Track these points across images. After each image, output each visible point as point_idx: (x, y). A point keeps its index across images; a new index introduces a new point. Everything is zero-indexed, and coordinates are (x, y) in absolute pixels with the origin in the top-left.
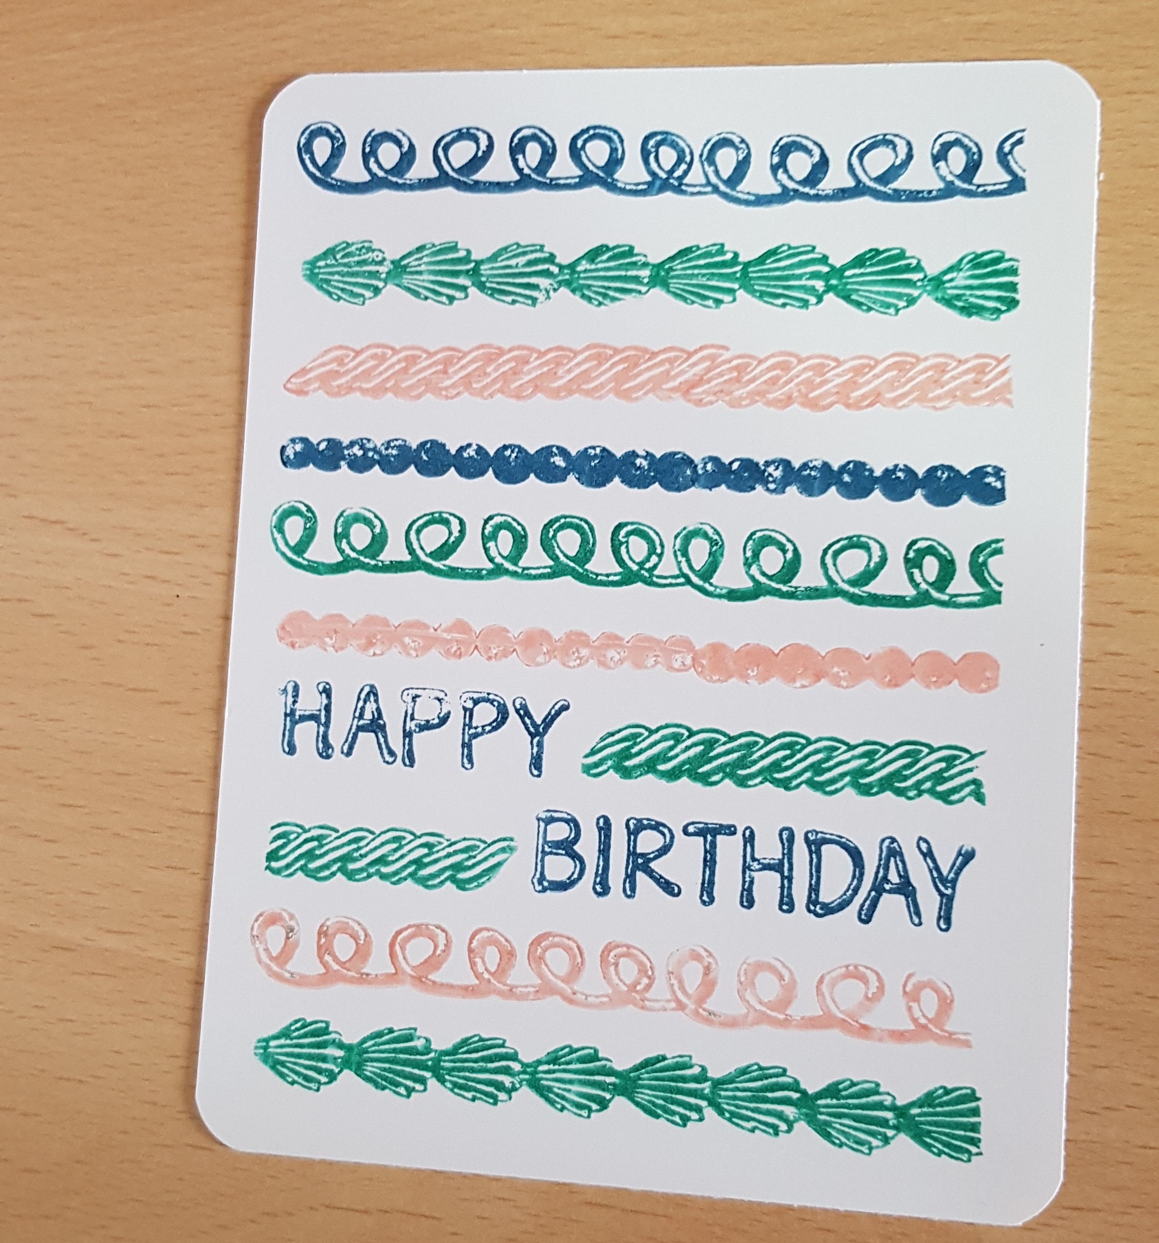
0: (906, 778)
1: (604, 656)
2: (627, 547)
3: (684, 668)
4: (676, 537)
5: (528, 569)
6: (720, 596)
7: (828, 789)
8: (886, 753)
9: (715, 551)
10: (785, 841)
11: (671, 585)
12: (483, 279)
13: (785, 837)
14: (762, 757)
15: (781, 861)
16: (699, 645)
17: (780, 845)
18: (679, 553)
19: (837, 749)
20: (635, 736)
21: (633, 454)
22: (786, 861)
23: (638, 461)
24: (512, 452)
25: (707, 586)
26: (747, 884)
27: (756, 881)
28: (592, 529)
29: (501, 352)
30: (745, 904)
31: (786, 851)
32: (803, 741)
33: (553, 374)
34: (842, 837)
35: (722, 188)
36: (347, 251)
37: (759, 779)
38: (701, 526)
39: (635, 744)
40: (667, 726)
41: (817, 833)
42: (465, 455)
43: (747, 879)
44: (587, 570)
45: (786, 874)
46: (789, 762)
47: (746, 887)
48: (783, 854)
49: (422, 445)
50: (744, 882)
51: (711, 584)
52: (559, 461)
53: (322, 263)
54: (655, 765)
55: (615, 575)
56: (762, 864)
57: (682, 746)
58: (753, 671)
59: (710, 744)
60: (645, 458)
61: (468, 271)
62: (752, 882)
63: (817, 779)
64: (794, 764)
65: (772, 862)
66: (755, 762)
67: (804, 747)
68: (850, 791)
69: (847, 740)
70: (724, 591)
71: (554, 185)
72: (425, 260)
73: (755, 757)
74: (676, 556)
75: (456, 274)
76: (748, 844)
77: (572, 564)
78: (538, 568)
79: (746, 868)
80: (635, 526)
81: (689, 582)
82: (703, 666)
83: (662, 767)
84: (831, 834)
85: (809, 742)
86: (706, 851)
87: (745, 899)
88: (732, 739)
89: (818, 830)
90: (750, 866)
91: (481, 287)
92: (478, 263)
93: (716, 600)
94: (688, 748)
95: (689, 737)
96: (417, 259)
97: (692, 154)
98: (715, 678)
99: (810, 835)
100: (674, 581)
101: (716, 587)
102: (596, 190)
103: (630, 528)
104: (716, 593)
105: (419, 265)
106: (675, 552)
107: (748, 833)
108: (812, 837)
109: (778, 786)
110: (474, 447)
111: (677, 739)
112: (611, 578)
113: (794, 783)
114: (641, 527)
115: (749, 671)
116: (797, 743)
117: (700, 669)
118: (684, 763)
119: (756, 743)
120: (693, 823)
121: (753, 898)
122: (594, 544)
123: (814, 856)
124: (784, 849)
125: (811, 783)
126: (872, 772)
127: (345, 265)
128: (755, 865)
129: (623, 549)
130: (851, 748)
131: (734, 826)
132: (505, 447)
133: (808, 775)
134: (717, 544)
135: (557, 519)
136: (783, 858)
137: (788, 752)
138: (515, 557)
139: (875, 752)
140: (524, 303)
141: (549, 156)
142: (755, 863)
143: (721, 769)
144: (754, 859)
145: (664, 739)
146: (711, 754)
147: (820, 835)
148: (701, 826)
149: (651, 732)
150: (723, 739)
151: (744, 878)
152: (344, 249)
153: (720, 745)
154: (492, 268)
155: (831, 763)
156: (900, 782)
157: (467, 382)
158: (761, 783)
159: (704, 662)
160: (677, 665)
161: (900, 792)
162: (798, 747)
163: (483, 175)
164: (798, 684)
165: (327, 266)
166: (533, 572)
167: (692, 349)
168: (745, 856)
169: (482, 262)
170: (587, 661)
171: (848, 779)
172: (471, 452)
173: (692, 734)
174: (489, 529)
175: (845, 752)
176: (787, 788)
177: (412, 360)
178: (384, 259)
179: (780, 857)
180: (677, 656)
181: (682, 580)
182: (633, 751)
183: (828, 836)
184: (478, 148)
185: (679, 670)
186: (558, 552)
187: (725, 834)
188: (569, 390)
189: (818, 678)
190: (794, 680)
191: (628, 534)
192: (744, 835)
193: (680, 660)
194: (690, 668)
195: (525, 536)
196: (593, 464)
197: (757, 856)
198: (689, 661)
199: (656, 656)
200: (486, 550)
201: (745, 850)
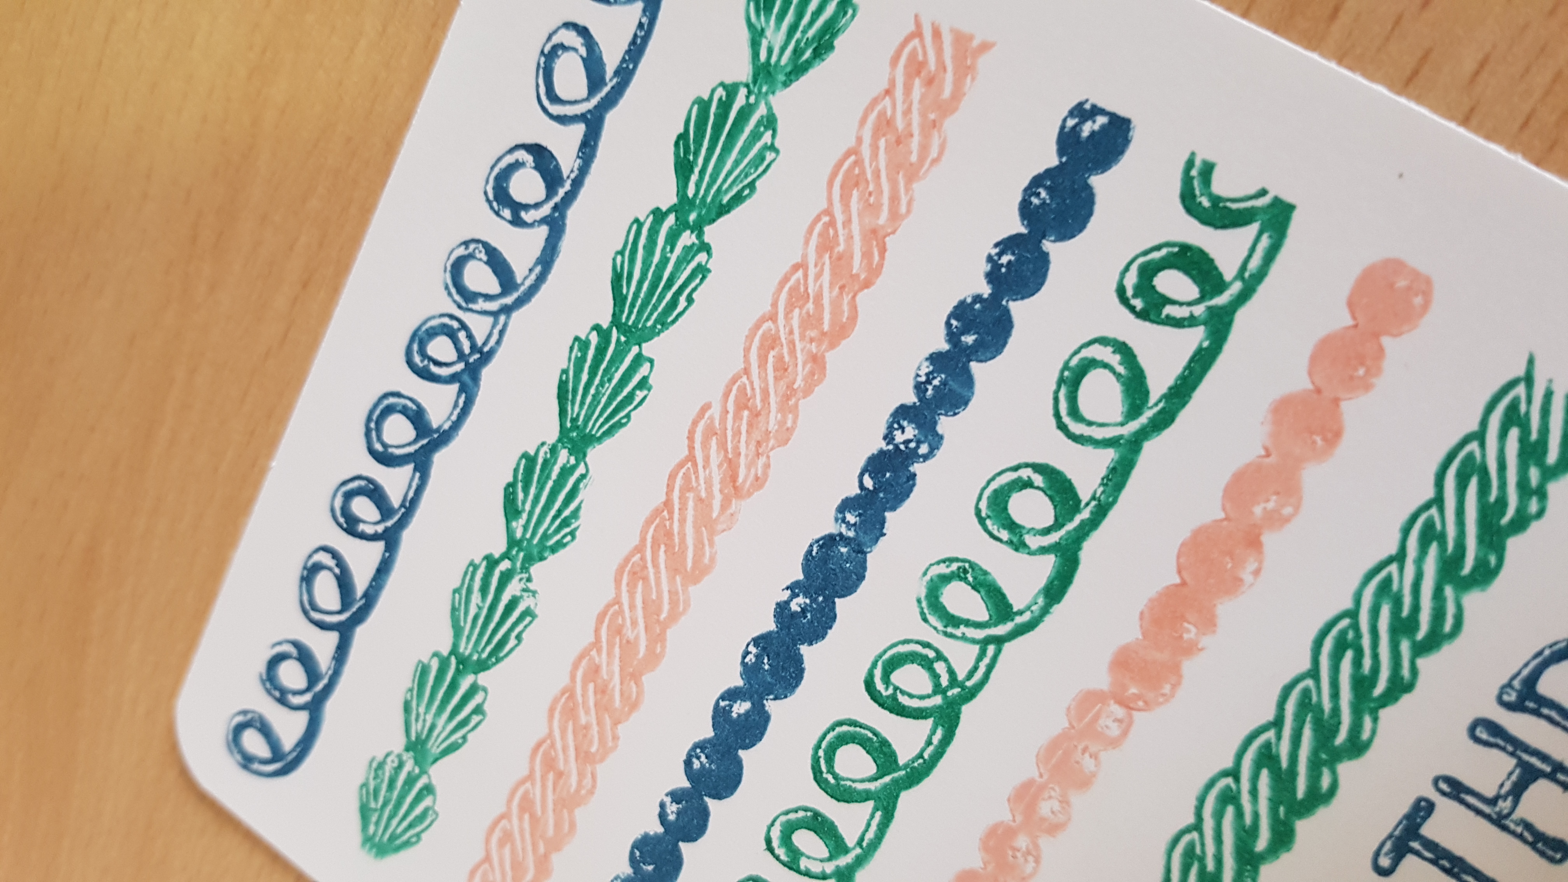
0: (1502, 502)
1: (1043, 819)
2: (903, 692)
3: (1126, 726)
4: (925, 620)
5: (862, 839)
6: (1045, 611)
7: (1448, 627)
8: (1441, 510)
9: (975, 578)
10: (1492, 740)
11: (990, 668)
12: (475, 657)
13: (1484, 736)
14: (1335, 695)
15: (1521, 763)
16: (1102, 681)
17: (1495, 752)
18: (949, 630)
19: (1388, 580)
20: (1190, 855)
21: (782, 608)
22: (1526, 757)
23: (794, 606)
24: (698, 758)
25: (1019, 620)
26: (1526, 834)
27: (1531, 819)
28: (853, 723)
29: (569, 692)
30: (1558, 856)
31: (1510, 748)
32: (1345, 622)
33: (629, 646)
34: (1540, 653)
35: (509, 300)
36: (371, 791)
37: (1367, 721)
38: (928, 577)
39: (1202, 859)
40: (1201, 801)
41: (1509, 685)
42: (672, 817)
43: (1519, 830)
44: (906, 766)
45: (1548, 769)
46: (1367, 663)
47: (1530, 838)
48: (1512, 754)
49: (633, 861)
50: (1520, 837)
51: (1020, 613)
52: (741, 708)
53: (372, 829)
54: (1251, 852)
55: (933, 732)
56: (1508, 794)
57: (1245, 799)
58: (1188, 631)
59: (1267, 757)
60: (794, 595)
61: (458, 670)
62: (1528, 826)
63: (1420, 635)
64: (1375, 657)
65: (1514, 777)
66: (1336, 711)
67: (1355, 626)
68: (1473, 600)
69: (1383, 555)
70: (1041, 601)
71: (410, 506)
72: (422, 710)
73: (1327, 705)
74: (952, 636)
75: (453, 687)
76: (1463, 796)
77: (887, 779)
78: (868, 825)
79: (1499, 822)
80: (880, 664)
81: (999, 641)
82: (1138, 697)
83: (1262, 844)
84: (1526, 665)
85: (1353, 614)
86: (1434, 862)
87: (1550, 853)
88: (1277, 723)
89: (1505, 681)
90: (1499, 814)
91: (482, 666)
92: (454, 651)
93: (1047, 619)
94: (1254, 792)
95: (1237, 779)
96: (417, 720)
97: (452, 317)
98: (1167, 689)
99: (1506, 698)
100: (986, 661)
101: (1028, 608)
102: (439, 458)
103: (878, 673)
104: (1037, 614)
105: (424, 721)
106: (946, 634)
107: (1444, 786)
108: (1512, 697)
109: (1396, 699)
110: (668, 800)
111: (1229, 798)
112: (936, 740)
113: (1406, 672)
114: (886, 656)
115: (1186, 636)
116: (1343, 633)
117: (1141, 704)
118: (1274, 811)
119: (1306, 693)
120: (1377, 854)
121: (1554, 840)
122: (875, 734)
123: (1545, 711)
124: (1503, 749)
125: (1423, 648)
126: (1461, 547)
127: (385, 804)
128: (1504, 805)
129: (904, 700)
130: (1400, 557)
131: (1420, 800)
132: (688, 763)
133: (1405, 647)
134: (965, 571)
135: (816, 760)
136: (1519, 759)
137: (1349, 655)
138: (838, 846)
139: (1429, 526)
140: (526, 627)
141: (375, 493)
142: (1501, 803)
143: (1315, 767)
144: (1493, 802)
145: (1219, 816)
146: (1284, 764)
147: (1516, 683)
148: (1388, 846)
149: (1197, 826)
150: (1271, 734)
151: (1513, 833)
152: (368, 793)
153: (1278, 745)
154: (469, 638)
155: (1407, 600)
156: (1503, 514)
157: (585, 758)
158: (1375, 720)
159: (1133, 690)
160: (1115, 730)
161: (1521, 523)
162: (1351, 635)
163: (361, 582)
164: (1247, 577)
165: (377, 823)
166: (870, 835)
167: (686, 452)
168: (1479, 812)
169: (455, 646)
170: (1036, 846)
171: (1449, 591)
172: (672, 809)
173: (1234, 773)
174: (781, 852)
175: (1401, 569)
176: (1409, 687)
177: (526, 805)
178: (399, 756)
179: (1514, 761)
180: (1102, 722)
181: (991, 649)
182: (1210, 866)
183: (1525, 672)
184: (330, 569)
185: (1125, 733)
186: (860, 786)
187: (1424, 819)
188: (657, 638)
189: (1254, 543)
190: (1239, 581)
191: (886, 680)
192: (1444, 793)
193: (1109, 722)
194: (1131, 717)
195: (816, 815)
196: (767, 667)
197: (1490, 793)
198: (1119, 711)
199: (1084, 750)
200: (807, 874)
201: (1469, 806)
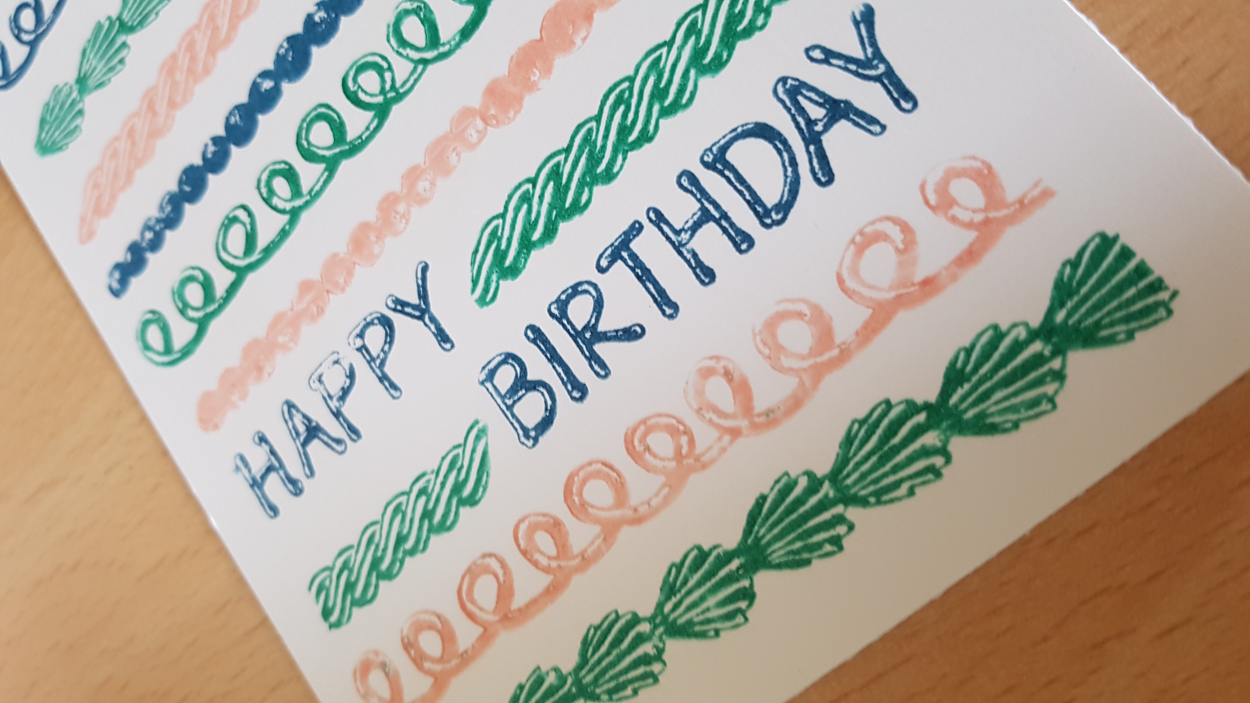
0: (742, 13)
1: (418, 194)
2: (363, 90)
3: (482, 134)
4: (388, 41)
5: (312, 190)
6: (458, 45)
7: (684, 101)
8: (704, 14)
9: (425, 16)
10: (689, 187)
11: (416, 81)
12: (130, 23)
13: (686, 184)
14: (606, 137)
15: (703, 209)
16: (476, 101)
17: (689, 196)
18: (401, 50)
19: (659, 58)
20: (494, 233)
21: (310, 17)
22: (707, 204)
23: (317, 19)
24: (235, 116)
25: (442, 49)
26: (692, 261)
27: (697, 251)
28: (328, 107)
29: (174, 57)
30: (707, 280)
31: (699, 196)
32: (626, 85)
33: (216, 29)
34: (735, 130)
36: (50, 109)
37: (620, 158)
38: (398, 10)
39: (500, 239)
40: (510, 197)
41: (710, 149)
42: (209, 156)
43: (689, 256)
44: (351, 142)
45: (717, 215)
46: (631, 116)
47: (694, 265)
48: (699, 201)
49: (181, 182)
50: (688, 262)
51: (444, 45)
52: (268, 84)
53: (43, 135)
54: (529, 240)
55: (372, 121)
56: (689, 228)
57: (536, 200)
58: (534, 74)
59: (556, 173)
60: (319, 9)
61: (118, 31)
62: (695, 255)
63: (667, 103)
64: (637, 113)
65: (695, 218)
66: (604, 147)
67: (631, 89)
68: (705, 82)
69: (660, 41)
70: (457, 38)
72: (92, 56)
73: (599, 143)
74: (400, 54)
75: (113, 41)
76: (662, 225)
77: (337, 150)
78: (318, 180)
79: (678, 248)
80: (354, 68)
81: (425, 62)
82: (494, 117)
83: (536, 236)
84: (724, 137)
85: (631, 79)
86: (633, 269)
87: (703, 277)
88: (568, 150)
89: (708, 146)
90: (680, 243)
91: (131, 29)
92: (119, 18)
93: (458, 52)
94: (541, 197)
95: (534, 187)
96: (87, 62)
98: (511, 114)
99: (706, 158)
100: (416, 76)
101: (449, 42)
103: (352, 74)
104: (453, 47)
105: (91, 65)
106: (397, 52)
107: (652, 215)
108: (709, 159)
109: (641, 146)
110: (210, 143)
111: (526, 198)
112: (372, 127)
113: (651, 128)
114: (359, 63)
115: (532, 78)
116: (622, 92)
117: (494, 122)
118: (549, 213)
119: (590, 130)
120: (601, 256)
121: (708, 268)
122: (339, 117)
123: (727, 173)
124: (694, 195)
125: (666, 112)
126: (708, 42)
127: (56, 118)
128: (685, 236)
129: (362, 96)
130: (669, 44)
131: (636, 222)
132: (228, 119)
133: (656, 108)
134: (421, 9)
135: (300, 128)
136: (702, 204)
137: (622, 108)
138: (296, 192)
139: (694, 23)
140: (163, 7)
142: (683, 234)
143: (582, 184)
144: (678, 233)
145: (517, 210)
146: (564, 181)
147: (715, 149)
148: (609, 252)
149: (503, 216)
150: (561, 157)
151: (684, 258)
152: (48, 109)
153: (564, 166)
154: (130, 9)
155: (666, 75)
156: (740, 22)
157: (172, 105)
158: (624, 159)
159: (493, 112)
160: (474, 138)
161: (748, 32)
162: (626, 95)
164: (578, 41)
165: (47, 133)
166: (317, 188)
168: (668, 238)
169: (121, 14)
170: (409, 211)
171: (693, 72)
172: (211, 149)
173: (533, 181)
174: (264, 190)
175: (669, 52)
176: (650, 139)
177: (131, 133)
178: (71, 87)
179: (699, 205)
180: (468, 131)
181: (420, 67)
182: (503, 247)
183: (722, 142)
185: (480, 141)
186: (320, 152)
187: (635, 236)
188: (233, 27)
189: (589, 18)
190: (573, 43)
191: (355, 80)
192: (650, 220)
193: (473, 132)
194: (486, 129)
195: (291, 168)
196: (290, 59)
197: (678, 227)
198: (480, 124)
199: (454, 150)
200: (275, 208)
201: (663, 232)
